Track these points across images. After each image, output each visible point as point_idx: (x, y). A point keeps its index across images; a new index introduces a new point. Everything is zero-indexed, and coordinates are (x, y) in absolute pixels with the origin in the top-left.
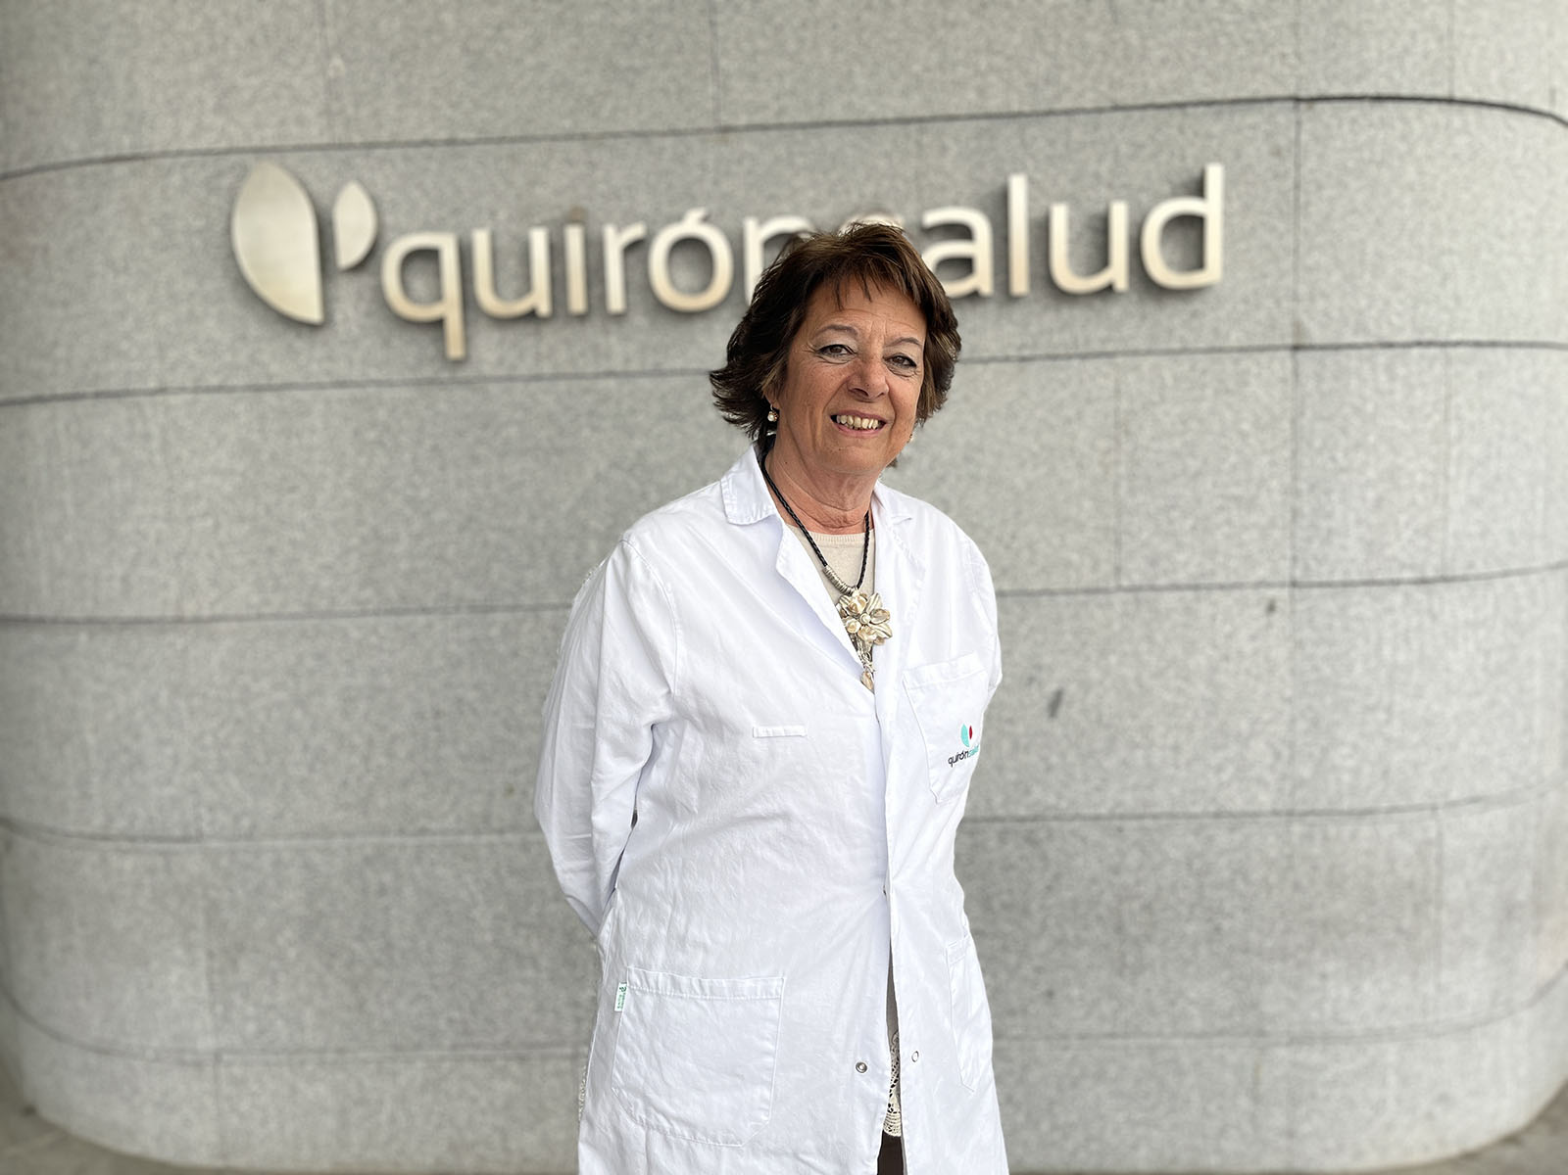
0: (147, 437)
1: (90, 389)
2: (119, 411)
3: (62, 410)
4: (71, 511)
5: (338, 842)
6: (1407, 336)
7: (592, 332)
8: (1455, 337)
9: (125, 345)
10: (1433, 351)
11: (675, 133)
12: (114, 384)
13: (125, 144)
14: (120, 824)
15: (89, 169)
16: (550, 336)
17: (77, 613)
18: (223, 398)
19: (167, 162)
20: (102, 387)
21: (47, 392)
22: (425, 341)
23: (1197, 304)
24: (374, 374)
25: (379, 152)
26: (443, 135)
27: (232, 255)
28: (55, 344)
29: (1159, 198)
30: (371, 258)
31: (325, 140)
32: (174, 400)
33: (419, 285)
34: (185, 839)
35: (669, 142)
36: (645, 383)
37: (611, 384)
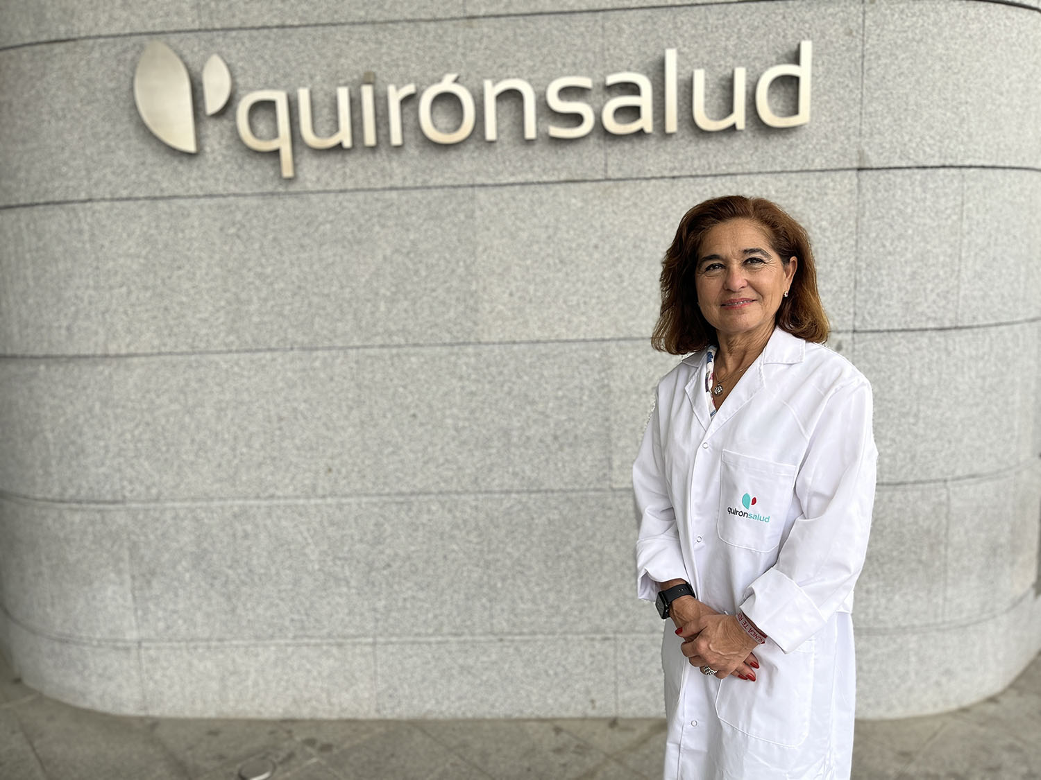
0: (81, 232)
1: (42, 200)
2: (61, 214)
3: (24, 214)
4: (31, 283)
5: (216, 504)
6: (936, 161)
7: (381, 159)
8: (967, 163)
9: (64, 169)
10: (953, 171)
11: (436, 20)
12: (58, 196)
13: (62, 31)
14: (71, 492)
15: (38, 48)
16: (352, 162)
17: (38, 352)
18: (131, 204)
19: (91, 42)
20: (50, 198)
21: (13, 203)
22: (267, 166)
23: (792, 139)
24: (232, 188)
25: (234, 34)
26: (277, 22)
27: (135, 106)
28: (18, 169)
29: (768, 65)
30: (228, 108)
31: (196, 26)
32: (97, 206)
33: (262, 126)
34: (114, 502)
35: (432, 26)
36: (418, 194)
37: (394, 194)
